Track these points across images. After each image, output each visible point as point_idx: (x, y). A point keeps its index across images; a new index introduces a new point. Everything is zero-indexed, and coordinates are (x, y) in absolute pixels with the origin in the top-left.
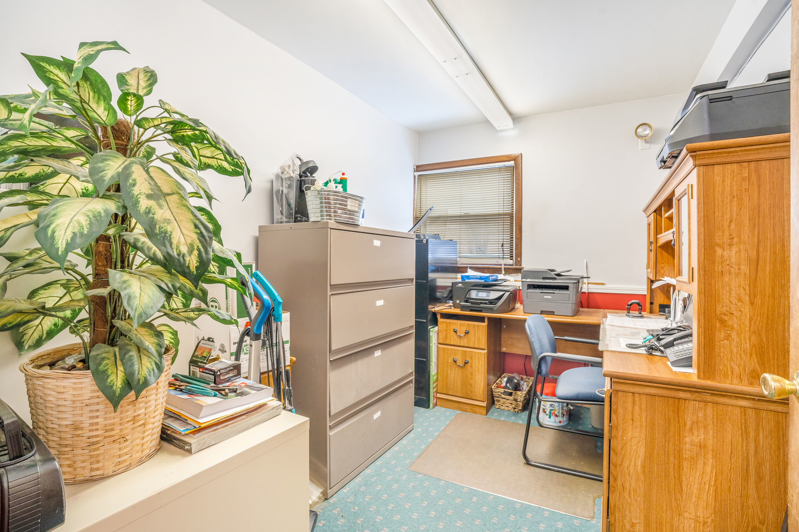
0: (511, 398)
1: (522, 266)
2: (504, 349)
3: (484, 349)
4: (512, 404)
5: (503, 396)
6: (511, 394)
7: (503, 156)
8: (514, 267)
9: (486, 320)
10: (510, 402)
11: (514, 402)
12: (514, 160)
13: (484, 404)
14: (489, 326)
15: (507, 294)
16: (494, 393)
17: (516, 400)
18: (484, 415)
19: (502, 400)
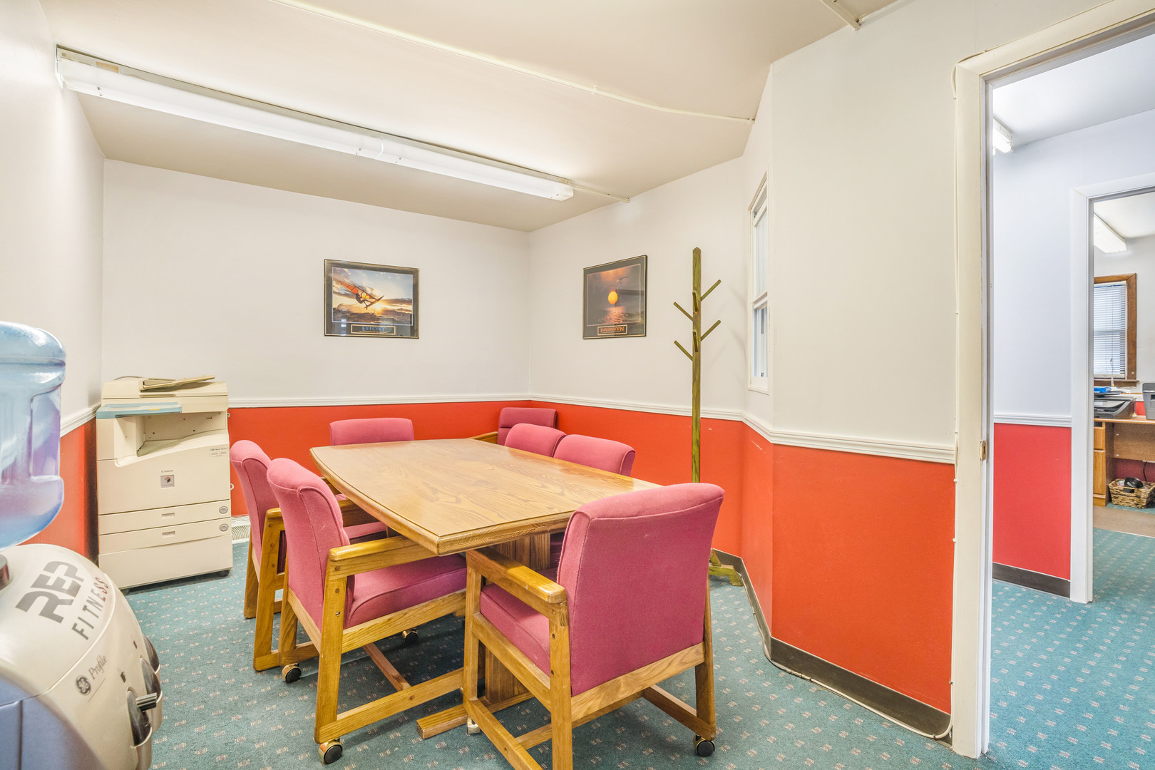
0: (1133, 495)
1: (1137, 380)
2: (1118, 455)
3: (1102, 450)
4: (1133, 500)
5: (1122, 493)
6: (1132, 491)
7: (1112, 277)
8: (1126, 380)
9: (1104, 425)
10: (1131, 498)
11: (1136, 499)
12: (1127, 280)
13: (1104, 497)
14: (1106, 430)
15: (1127, 403)
16: (1111, 491)
17: (1139, 497)
18: (1103, 506)
19: (1121, 497)
